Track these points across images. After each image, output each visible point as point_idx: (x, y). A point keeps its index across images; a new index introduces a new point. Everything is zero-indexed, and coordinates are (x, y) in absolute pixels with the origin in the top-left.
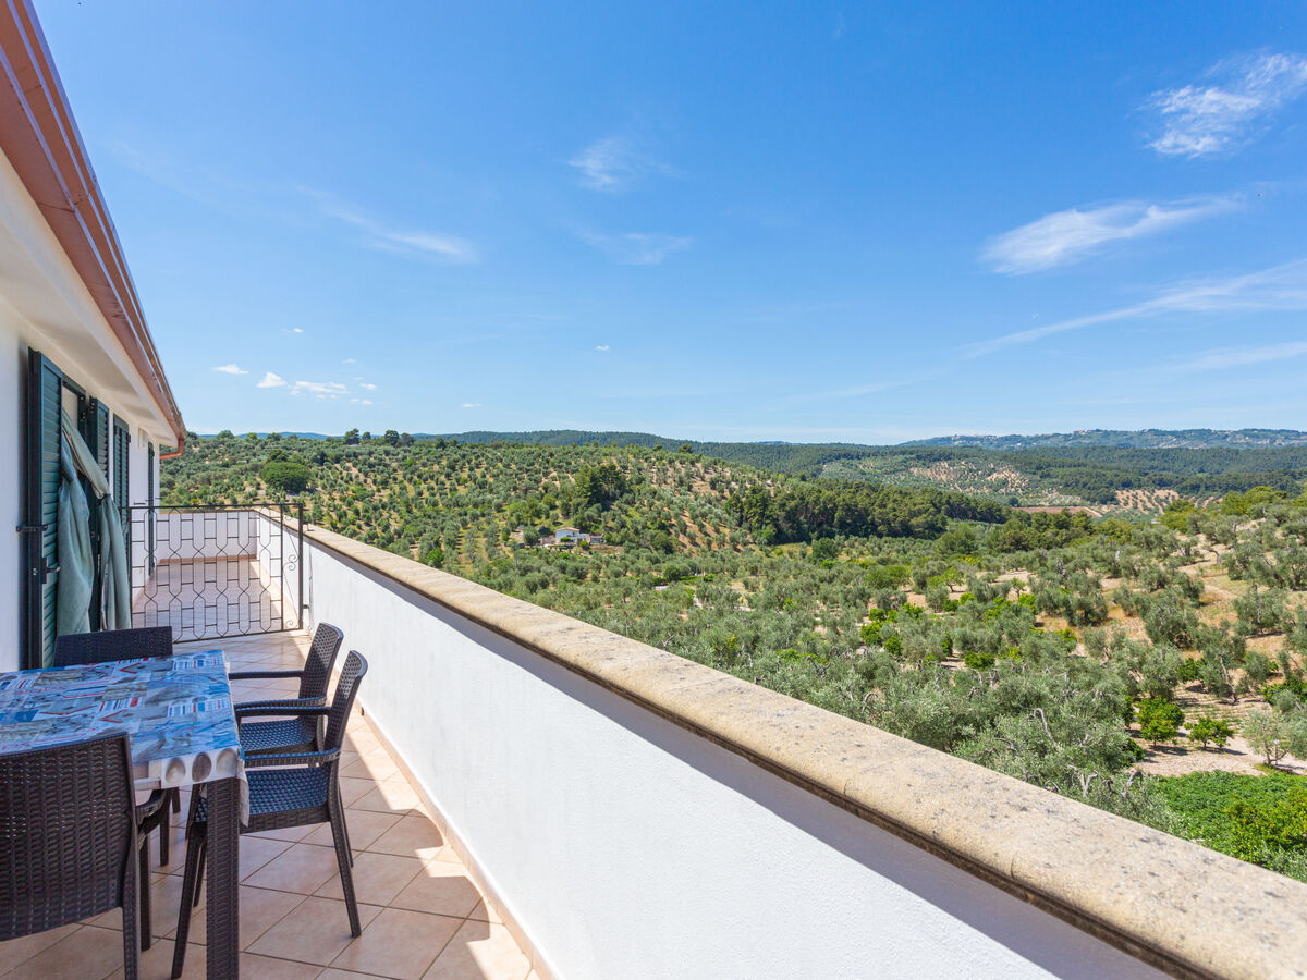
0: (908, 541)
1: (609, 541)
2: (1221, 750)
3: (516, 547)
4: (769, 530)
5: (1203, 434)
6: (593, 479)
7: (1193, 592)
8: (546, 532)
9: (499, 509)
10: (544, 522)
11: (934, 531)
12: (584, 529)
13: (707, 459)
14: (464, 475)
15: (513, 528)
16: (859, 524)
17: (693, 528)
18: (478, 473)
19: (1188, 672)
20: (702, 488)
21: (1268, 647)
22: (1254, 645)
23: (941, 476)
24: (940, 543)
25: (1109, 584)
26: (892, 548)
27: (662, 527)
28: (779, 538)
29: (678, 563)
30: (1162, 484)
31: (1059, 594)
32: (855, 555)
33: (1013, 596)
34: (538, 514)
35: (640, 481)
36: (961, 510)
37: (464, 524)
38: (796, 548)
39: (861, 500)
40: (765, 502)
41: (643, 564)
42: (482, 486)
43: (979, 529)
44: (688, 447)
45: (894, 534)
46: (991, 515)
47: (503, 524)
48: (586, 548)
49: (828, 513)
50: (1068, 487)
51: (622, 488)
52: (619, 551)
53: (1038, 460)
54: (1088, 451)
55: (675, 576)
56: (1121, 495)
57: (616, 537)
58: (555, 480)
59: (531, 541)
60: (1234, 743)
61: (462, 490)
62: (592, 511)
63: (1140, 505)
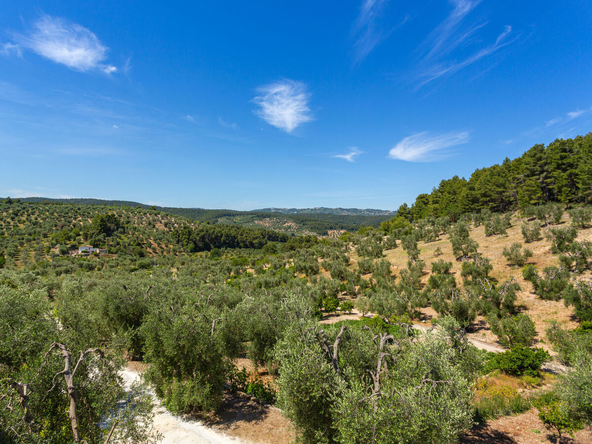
0: (252, 250)
1: (109, 252)
2: (350, 314)
3: (54, 256)
4: (191, 245)
5: (355, 210)
6: (102, 220)
7: (347, 260)
8: (74, 248)
9: (45, 236)
10: (72, 242)
11: (261, 245)
12: (95, 246)
13: (163, 213)
14: (24, 218)
15: (53, 246)
16: (232, 243)
17: (155, 245)
18: (33, 217)
19: (343, 288)
20: (160, 227)
21: (366, 277)
22: (363, 277)
23: (266, 224)
24: (263, 250)
25: (320, 260)
26: (244, 253)
27: (139, 244)
28: (196, 249)
29: (146, 261)
30: (342, 228)
31: (303, 264)
32: (229, 257)
33: (287, 266)
34: (69, 238)
35: (128, 222)
36: (273, 237)
37: (22, 244)
38: (203, 254)
39: (233, 232)
40: (190, 233)
41: (128, 262)
42: (35, 224)
43: (279, 245)
44: (154, 208)
45: (246, 247)
46: (284, 239)
47: (47, 244)
48: (97, 255)
49: (217, 238)
50: (312, 229)
51: (118, 226)
52: (115, 257)
53: (302, 218)
54: (319, 215)
55: (143, 267)
56: (330, 232)
57: (114, 249)
58: (80, 221)
59: (63, 252)
60: (354, 311)
61: (22, 226)
62: (101, 237)
63: (335, 235)
